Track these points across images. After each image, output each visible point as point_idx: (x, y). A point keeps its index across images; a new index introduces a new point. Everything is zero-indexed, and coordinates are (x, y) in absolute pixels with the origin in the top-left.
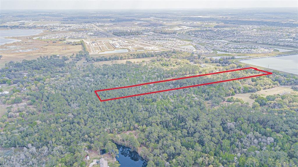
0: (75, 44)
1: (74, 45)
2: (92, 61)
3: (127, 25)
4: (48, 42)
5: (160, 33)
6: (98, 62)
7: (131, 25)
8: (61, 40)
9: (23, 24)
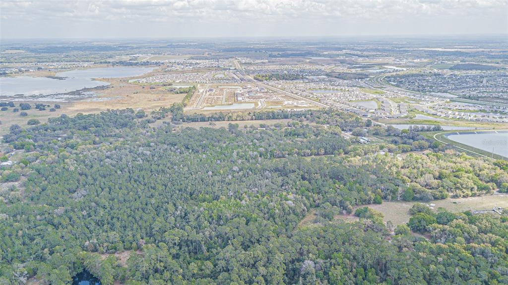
0: (179, 92)
1: (177, 93)
2: (179, 121)
3: (291, 63)
4: (143, 88)
5: (336, 77)
6: (188, 122)
7: (296, 63)
8: (165, 85)
9: (136, 58)
